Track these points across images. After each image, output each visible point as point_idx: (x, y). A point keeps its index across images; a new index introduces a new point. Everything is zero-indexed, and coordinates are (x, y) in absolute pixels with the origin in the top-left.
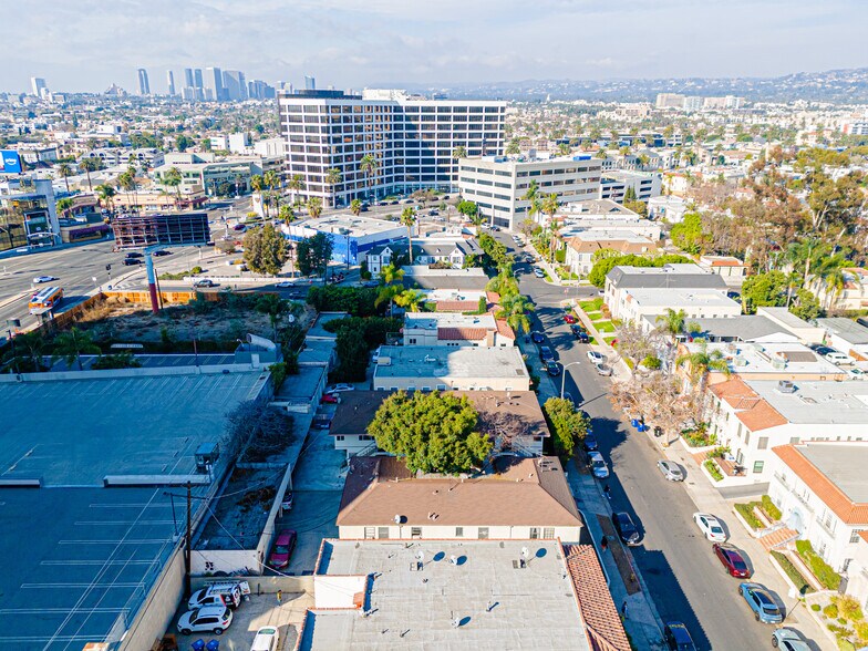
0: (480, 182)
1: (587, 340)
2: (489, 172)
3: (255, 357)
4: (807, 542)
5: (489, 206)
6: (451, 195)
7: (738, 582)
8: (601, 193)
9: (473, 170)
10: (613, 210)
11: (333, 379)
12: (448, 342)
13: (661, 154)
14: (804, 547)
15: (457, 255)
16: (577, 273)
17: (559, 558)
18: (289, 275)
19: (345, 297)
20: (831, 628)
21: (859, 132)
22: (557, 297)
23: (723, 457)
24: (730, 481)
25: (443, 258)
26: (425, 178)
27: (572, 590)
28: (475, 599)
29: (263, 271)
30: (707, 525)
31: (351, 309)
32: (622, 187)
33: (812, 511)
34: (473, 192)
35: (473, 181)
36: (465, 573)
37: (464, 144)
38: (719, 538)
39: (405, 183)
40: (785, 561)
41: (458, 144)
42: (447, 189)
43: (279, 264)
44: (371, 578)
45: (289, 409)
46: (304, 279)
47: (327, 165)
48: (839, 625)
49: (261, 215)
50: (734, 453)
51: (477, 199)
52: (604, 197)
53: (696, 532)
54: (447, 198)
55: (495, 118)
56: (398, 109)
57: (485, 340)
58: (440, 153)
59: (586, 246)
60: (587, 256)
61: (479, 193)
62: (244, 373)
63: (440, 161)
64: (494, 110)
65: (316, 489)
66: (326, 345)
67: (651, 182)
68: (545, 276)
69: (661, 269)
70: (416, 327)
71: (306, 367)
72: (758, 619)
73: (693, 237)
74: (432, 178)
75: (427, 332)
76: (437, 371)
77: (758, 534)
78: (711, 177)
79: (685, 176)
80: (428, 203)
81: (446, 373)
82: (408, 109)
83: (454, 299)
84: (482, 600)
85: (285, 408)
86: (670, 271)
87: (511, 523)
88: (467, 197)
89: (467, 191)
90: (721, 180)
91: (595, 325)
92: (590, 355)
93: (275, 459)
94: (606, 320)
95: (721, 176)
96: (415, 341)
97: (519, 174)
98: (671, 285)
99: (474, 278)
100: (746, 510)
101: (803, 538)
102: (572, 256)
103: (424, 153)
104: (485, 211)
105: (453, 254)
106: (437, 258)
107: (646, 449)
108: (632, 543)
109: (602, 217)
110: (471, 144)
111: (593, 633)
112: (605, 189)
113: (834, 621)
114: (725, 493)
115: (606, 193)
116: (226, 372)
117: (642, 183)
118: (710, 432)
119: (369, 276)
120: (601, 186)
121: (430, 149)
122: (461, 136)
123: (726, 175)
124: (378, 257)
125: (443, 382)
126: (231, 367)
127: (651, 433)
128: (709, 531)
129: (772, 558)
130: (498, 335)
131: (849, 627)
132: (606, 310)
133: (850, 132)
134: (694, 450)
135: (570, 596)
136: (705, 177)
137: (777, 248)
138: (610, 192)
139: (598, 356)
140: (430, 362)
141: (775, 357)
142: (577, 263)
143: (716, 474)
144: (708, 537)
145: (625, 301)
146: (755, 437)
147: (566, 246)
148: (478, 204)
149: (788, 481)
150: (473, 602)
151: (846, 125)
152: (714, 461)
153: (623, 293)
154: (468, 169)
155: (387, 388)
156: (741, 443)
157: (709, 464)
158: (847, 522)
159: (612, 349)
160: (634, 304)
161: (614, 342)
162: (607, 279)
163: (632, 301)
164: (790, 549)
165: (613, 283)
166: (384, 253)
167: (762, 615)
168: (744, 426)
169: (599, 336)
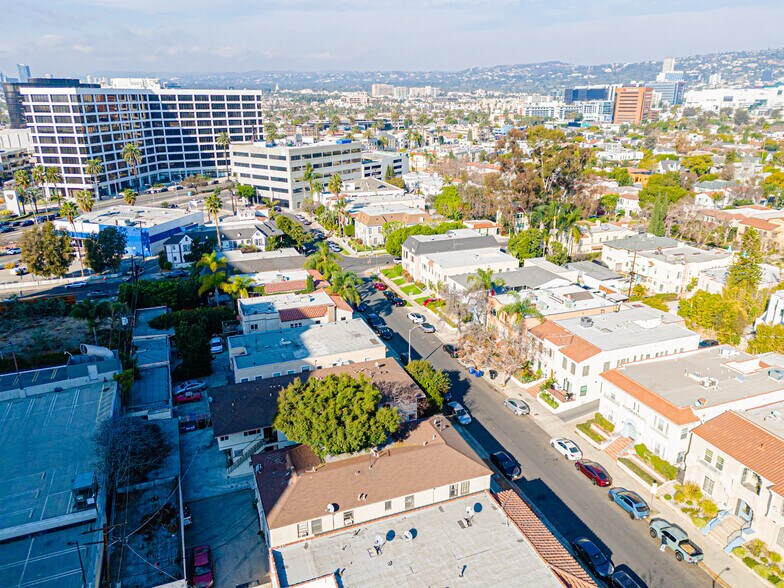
0: (254, 166)
1: (402, 303)
2: (264, 156)
3: (92, 369)
4: (643, 445)
5: (267, 189)
6: (221, 180)
7: (606, 490)
8: (363, 172)
9: (246, 155)
10: (381, 187)
11: (178, 377)
12: (292, 322)
13: (396, 136)
14: (641, 450)
15: (258, 238)
16: (369, 245)
17: (495, 508)
18: (78, 274)
19: (162, 291)
20: (684, 510)
21: (530, 115)
22: (360, 268)
23: (552, 387)
24: (565, 407)
25: (245, 241)
26: (189, 164)
27: (521, 535)
28: (443, 568)
29: (47, 273)
30: (565, 447)
31: (169, 302)
32: (379, 166)
33: (644, 420)
34: (248, 176)
35: (247, 165)
36: (422, 545)
37: (225, 130)
38: (577, 456)
39: (169, 170)
40: (627, 462)
41: (219, 131)
42: (213, 174)
43: (65, 263)
44: (337, 575)
45: (150, 417)
46: (97, 276)
47: (85, 156)
48: (688, 507)
49: (18, 213)
50: (561, 383)
51: (254, 182)
52: (367, 175)
53: (557, 456)
54: (216, 182)
55: (253, 106)
56: (154, 97)
57: (327, 316)
58: (202, 139)
59: (372, 221)
60: (375, 229)
61: (255, 177)
62: (82, 388)
63: (203, 148)
64: (250, 98)
65: (207, 495)
66: (159, 343)
67: (400, 161)
68: (341, 249)
69: (446, 235)
70: (256, 313)
71: (146, 370)
72: (633, 517)
73: (453, 206)
74: (197, 164)
75: (268, 316)
76: (297, 353)
77: (603, 446)
78: (444, 154)
79: (423, 155)
80: (199, 189)
81: (307, 355)
82: (164, 97)
83: (280, 281)
84: (450, 567)
85: (146, 417)
86: (454, 237)
87: (433, 486)
88: (243, 181)
89: (242, 175)
90: (451, 155)
91: (402, 289)
92: (411, 317)
93: (157, 474)
94: (410, 284)
95: (451, 153)
96: (256, 326)
97: (293, 158)
98: (458, 248)
99: (291, 258)
100: (585, 427)
101: (638, 442)
102: (360, 230)
103: (186, 140)
104: (263, 193)
105: (255, 237)
106: (239, 242)
107: (490, 392)
108: (516, 477)
109: (374, 193)
110: (232, 131)
111: (557, 570)
112: (366, 168)
113: (684, 505)
114: (564, 417)
115: (368, 172)
116: (58, 390)
117: (395, 161)
118: (534, 368)
119: (169, 266)
120: (363, 166)
121: (192, 136)
122: (221, 123)
123: (454, 153)
124: (177, 246)
125: (306, 363)
126: (64, 384)
127: (487, 377)
128: (568, 452)
129: (620, 464)
130: (338, 310)
131: (695, 506)
132: (407, 275)
133: (524, 114)
134: (527, 386)
135: (521, 541)
136: (439, 155)
137: (520, 210)
138: (371, 171)
139: (419, 317)
140: (286, 345)
141: (564, 298)
142: (367, 235)
143: (552, 403)
144: (570, 458)
145: (428, 266)
146: (580, 367)
147: (353, 221)
148: (255, 187)
149: (617, 399)
150: (443, 572)
151: (521, 109)
152: (547, 392)
153: (424, 258)
154: (241, 154)
155: (251, 378)
156: (567, 373)
157: (544, 396)
158: (679, 424)
159: (426, 309)
160: (436, 267)
161: (426, 302)
162: (403, 248)
163: (434, 265)
164: (631, 454)
165: (411, 251)
166: (183, 242)
167: (636, 514)
168: (568, 358)
169: (410, 298)
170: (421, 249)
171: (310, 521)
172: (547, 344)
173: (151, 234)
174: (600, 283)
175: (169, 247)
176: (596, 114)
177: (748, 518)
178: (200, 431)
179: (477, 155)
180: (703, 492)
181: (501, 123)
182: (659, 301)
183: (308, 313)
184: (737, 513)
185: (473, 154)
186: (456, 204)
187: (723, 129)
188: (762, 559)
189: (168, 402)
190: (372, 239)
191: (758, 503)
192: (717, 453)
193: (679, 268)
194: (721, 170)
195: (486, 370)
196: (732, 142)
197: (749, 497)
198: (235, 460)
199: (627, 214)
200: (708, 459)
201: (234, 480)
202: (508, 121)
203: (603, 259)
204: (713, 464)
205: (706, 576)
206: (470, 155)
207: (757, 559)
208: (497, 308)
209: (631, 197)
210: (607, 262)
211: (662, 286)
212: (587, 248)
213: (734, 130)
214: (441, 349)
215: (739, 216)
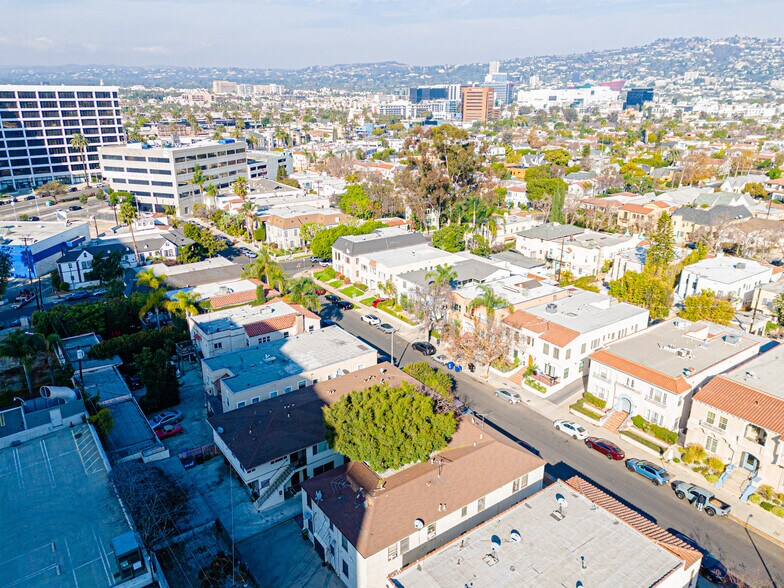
0: (131, 170)
1: (348, 306)
3: (55, 414)
4: (639, 416)
5: (148, 194)
6: (78, 187)
7: (623, 463)
8: (249, 173)
9: (120, 158)
10: (277, 188)
12: (260, 336)
13: (264, 135)
14: (639, 422)
15: (167, 248)
16: (286, 249)
17: (576, 496)
20: (695, 470)
23: (535, 373)
24: (552, 390)
25: (153, 253)
26: (37, 171)
27: (615, 518)
28: (563, 564)
30: (572, 428)
31: (95, 328)
32: (265, 166)
33: (639, 393)
34: (123, 181)
35: (121, 170)
36: (532, 545)
37: (78, 131)
38: (586, 435)
39: (13, 177)
40: (628, 434)
41: (71, 132)
42: (67, 181)
45: (146, 460)
48: (697, 466)
50: (542, 368)
51: (131, 188)
52: (254, 176)
53: (566, 438)
54: (74, 190)
55: (108, 104)
57: (295, 327)
58: (50, 142)
59: (288, 224)
60: (291, 232)
61: (132, 182)
62: (44, 437)
63: (52, 151)
64: (106, 95)
65: (246, 535)
66: (105, 375)
67: (284, 160)
69: (376, 235)
70: (218, 331)
72: (657, 483)
73: (362, 204)
74: (47, 170)
75: (232, 333)
76: (288, 368)
77: (601, 423)
78: (324, 153)
79: (303, 153)
80: (59, 198)
83: (224, 293)
84: (570, 560)
85: (141, 460)
86: (383, 236)
88: (116, 187)
90: (331, 154)
91: (342, 291)
92: (368, 320)
93: (187, 522)
94: (348, 286)
95: (331, 152)
96: (220, 344)
97: (177, 160)
98: (394, 247)
99: (226, 268)
100: (578, 406)
101: (634, 414)
102: (273, 234)
103: (31, 143)
104: (143, 199)
105: (164, 248)
106: (146, 255)
107: (476, 385)
109: (273, 194)
110: (86, 131)
112: (253, 169)
113: (692, 465)
114: (555, 400)
115: (254, 172)
116: (17, 444)
117: (280, 161)
118: (511, 357)
119: (66, 287)
120: (249, 167)
121: (38, 138)
122: (73, 122)
123: (333, 152)
124: (74, 264)
125: (303, 378)
126: (22, 436)
127: (466, 370)
128: (577, 433)
129: (623, 436)
130: (306, 319)
131: (703, 465)
132: (342, 278)
133: (378, 112)
134: (508, 375)
135: (616, 523)
136: (318, 153)
137: (430, 207)
138: (257, 171)
139: (376, 318)
140: (273, 361)
141: (517, 288)
142: (282, 239)
143: (540, 389)
144: (579, 437)
145: (368, 266)
146: (563, 351)
147: (264, 225)
148: (133, 193)
149: (608, 377)
150: (566, 567)
151: (375, 108)
152: (531, 378)
153: (364, 259)
154: (112, 157)
155: (248, 401)
156: (550, 359)
157: (530, 383)
158: (677, 393)
159: (377, 309)
160: (380, 267)
161: (375, 303)
162: (334, 250)
163: (377, 265)
164: (629, 426)
165: (345, 252)
166: (81, 258)
167: (660, 480)
168: (550, 344)
169: (355, 300)
170: (357, 250)
171: (399, 543)
172: (524, 332)
174: (527, 271)
175: (65, 266)
176: (443, 113)
177: (752, 468)
178: (199, 467)
179: (354, 153)
180: (706, 451)
181: (361, 121)
182: (586, 283)
183: (274, 324)
184: (741, 465)
185: (351, 152)
186: (364, 202)
187: (558, 126)
188: (774, 501)
189: (155, 441)
190: (289, 242)
191: (764, 454)
192: (719, 414)
193: (595, 252)
194: (578, 162)
195: (464, 364)
196: (571, 137)
197: (755, 449)
198: (262, 492)
199: (516, 206)
200: (711, 421)
201: (266, 514)
202: (367, 120)
203: (518, 248)
204: (716, 424)
205: (738, 526)
206: (348, 153)
207: (770, 502)
208: (460, 301)
209: (519, 190)
210: (522, 251)
211: (580, 270)
212: (501, 239)
213: (568, 126)
214: (410, 348)
215: (617, 203)
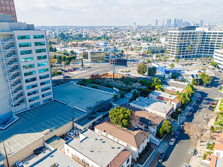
0: (220, 57)
3: (114, 92)
9: (218, 53)
12: (159, 100)
15: (190, 78)
17: (121, 150)
23: (210, 154)
26: (210, 53)
27: (115, 156)
35: (218, 56)
39: (203, 54)
43: (144, 73)
44: (87, 138)
45: (113, 104)
46: (149, 77)
49: (155, 59)
51: (218, 62)
58: (217, 46)
61: (219, 60)
62: (112, 95)
68: (221, 89)
70: (153, 94)
71: (126, 97)
75: (155, 96)
81: (147, 107)
82: (208, 33)
83: (172, 90)
84: (99, 150)
87: (123, 141)
88: (215, 61)
89: (216, 59)
91: (219, 107)
93: (101, 113)
96: (152, 97)
103: (211, 46)
104: (220, 66)
114: (202, 163)
116: (109, 94)
124: (168, 75)
130: (172, 101)
140: (146, 103)
155: (133, 106)
166: (170, 74)
171: (100, 131)
173: (167, 70)
183: (164, 99)
